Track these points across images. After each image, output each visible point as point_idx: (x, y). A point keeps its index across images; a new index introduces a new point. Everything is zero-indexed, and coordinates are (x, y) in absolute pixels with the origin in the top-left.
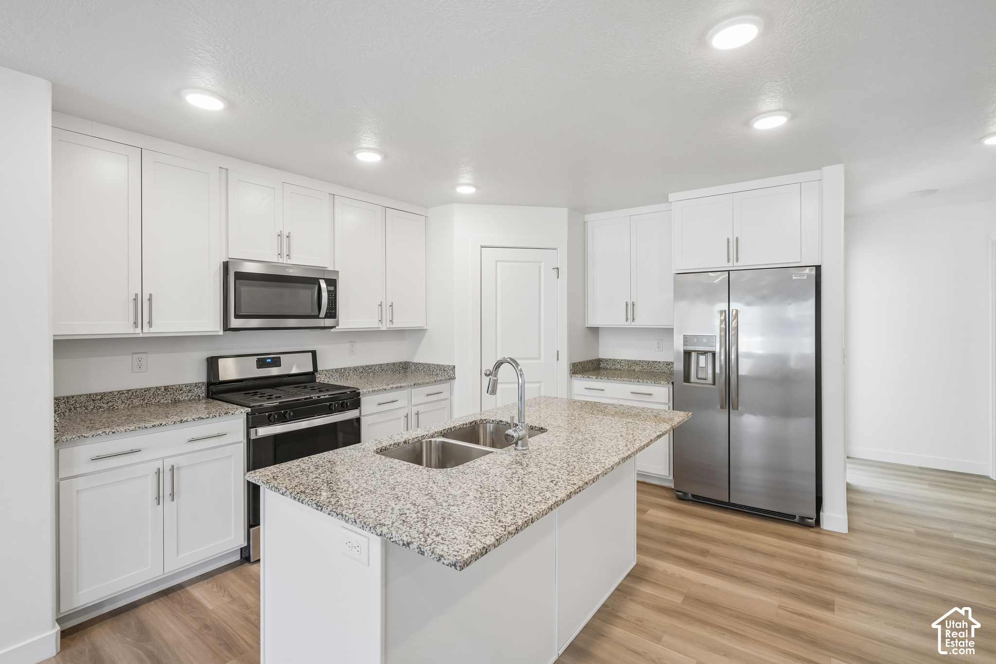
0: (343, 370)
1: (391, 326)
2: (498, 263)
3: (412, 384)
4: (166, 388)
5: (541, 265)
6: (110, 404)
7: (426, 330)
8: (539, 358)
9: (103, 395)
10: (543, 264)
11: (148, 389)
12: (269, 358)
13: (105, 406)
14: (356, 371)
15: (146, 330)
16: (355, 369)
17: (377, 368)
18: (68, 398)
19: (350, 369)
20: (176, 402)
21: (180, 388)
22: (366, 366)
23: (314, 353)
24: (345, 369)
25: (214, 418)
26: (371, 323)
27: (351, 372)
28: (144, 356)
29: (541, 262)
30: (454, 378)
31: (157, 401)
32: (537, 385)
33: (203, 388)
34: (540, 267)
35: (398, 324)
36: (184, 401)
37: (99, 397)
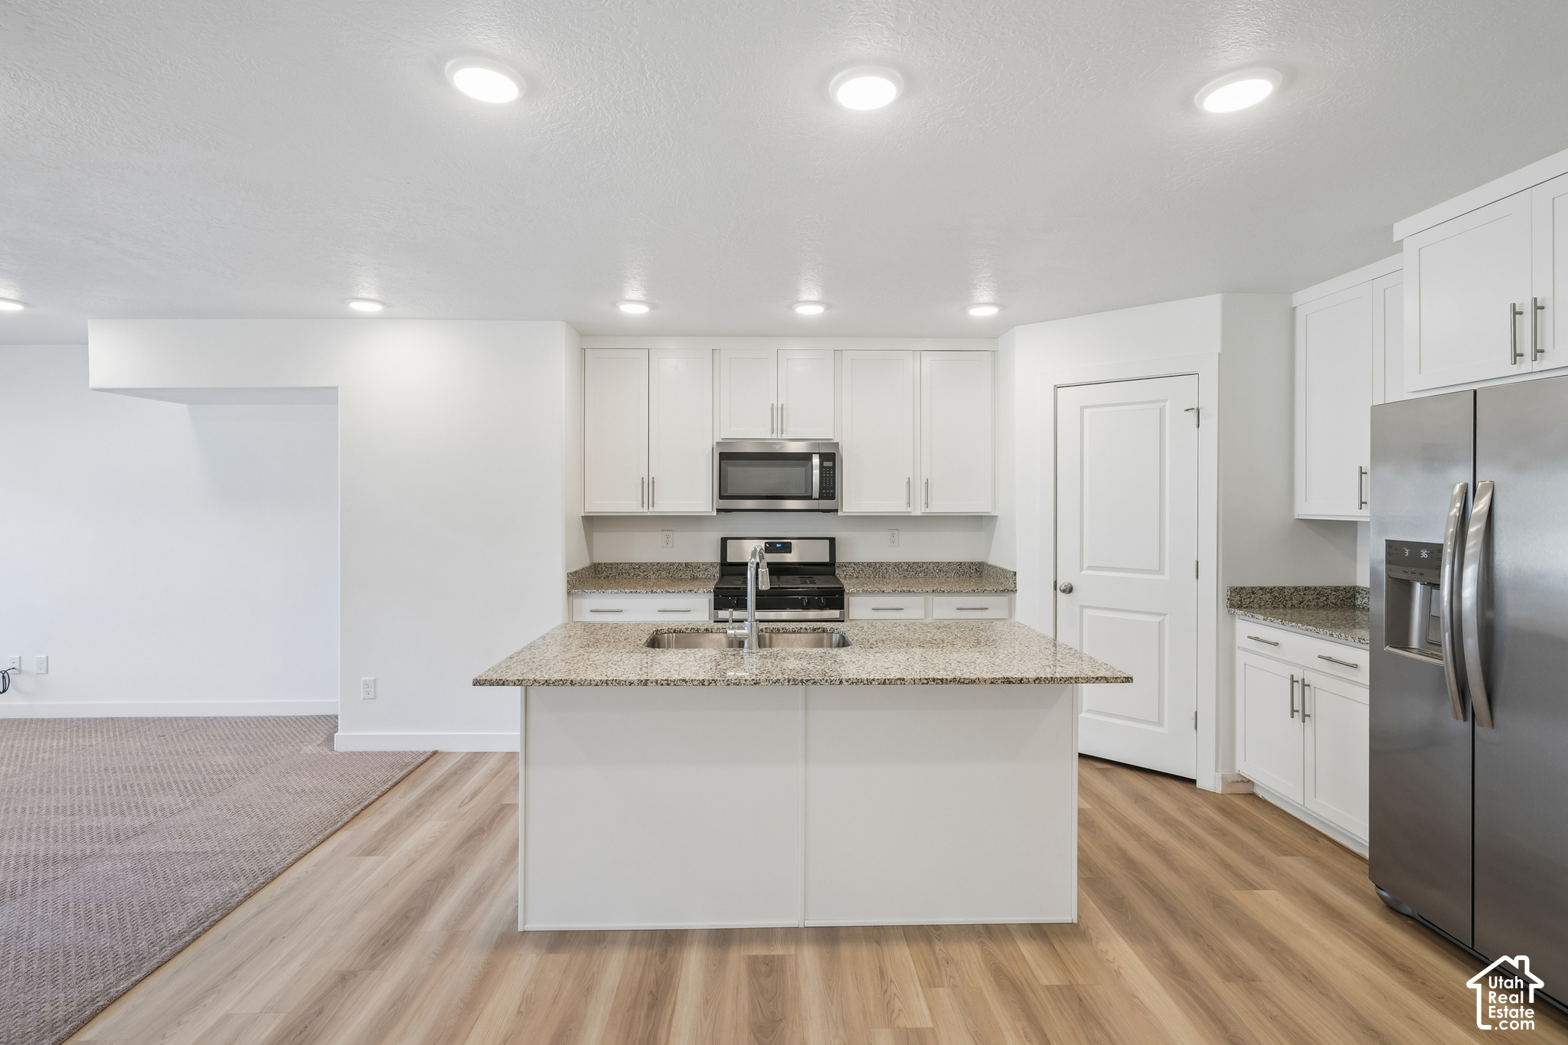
0: (878, 565)
1: (928, 510)
2: (1085, 410)
3: (930, 589)
4: (687, 565)
5: (1164, 406)
6: (645, 573)
7: (995, 517)
8: (1160, 571)
9: (641, 565)
10: (1168, 403)
11: (673, 564)
12: (778, 543)
13: (641, 574)
14: (898, 568)
15: (651, 509)
16: (897, 565)
17: (931, 567)
18: (618, 564)
19: (889, 564)
20: (694, 578)
21: (698, 566)
22: (914, 563)
23: (832, 541)
24: (881, 564)
25: (680, 594)
26: (896, 505)
27: (891, 568)
28: (671, 533)
29: (1166, 400)
30: (1014, 591)
31: (679, 575)
32: (1158, 619)
33: (718, 568)
34: (1162, 412)
35: (938, 507)
36: (701, 578)
37: (637, 566)
